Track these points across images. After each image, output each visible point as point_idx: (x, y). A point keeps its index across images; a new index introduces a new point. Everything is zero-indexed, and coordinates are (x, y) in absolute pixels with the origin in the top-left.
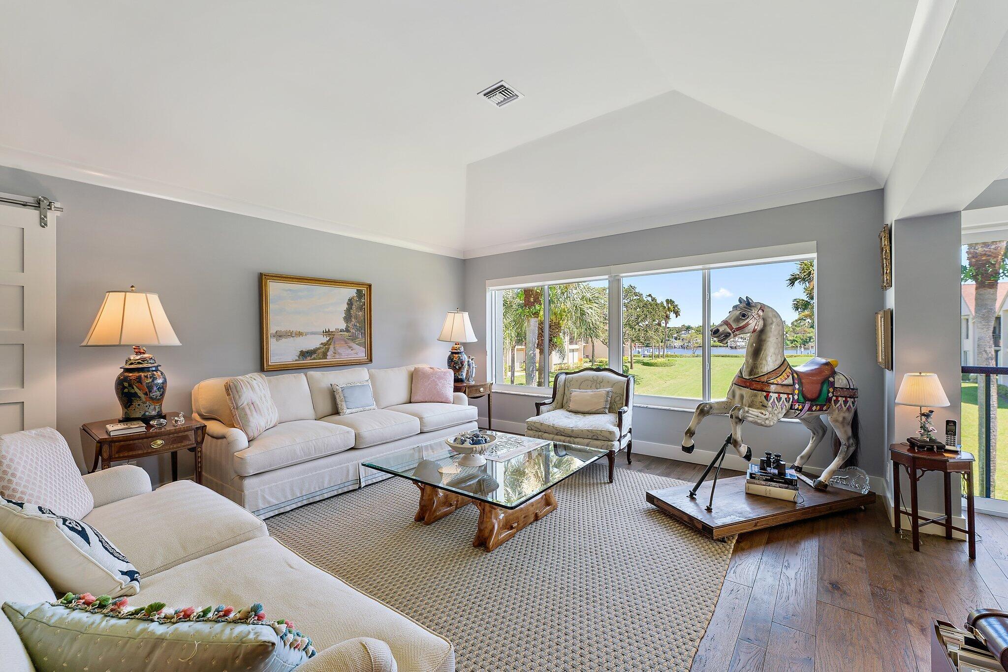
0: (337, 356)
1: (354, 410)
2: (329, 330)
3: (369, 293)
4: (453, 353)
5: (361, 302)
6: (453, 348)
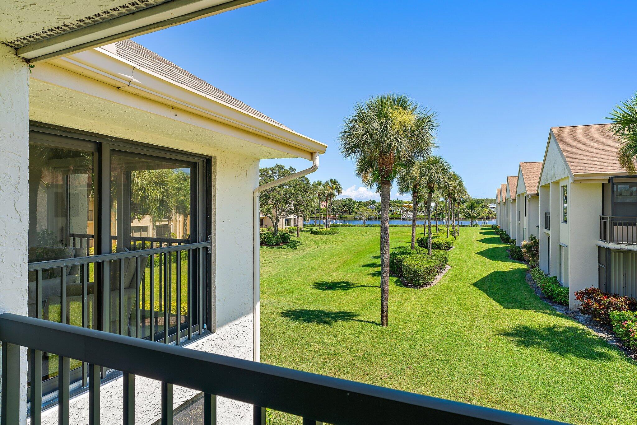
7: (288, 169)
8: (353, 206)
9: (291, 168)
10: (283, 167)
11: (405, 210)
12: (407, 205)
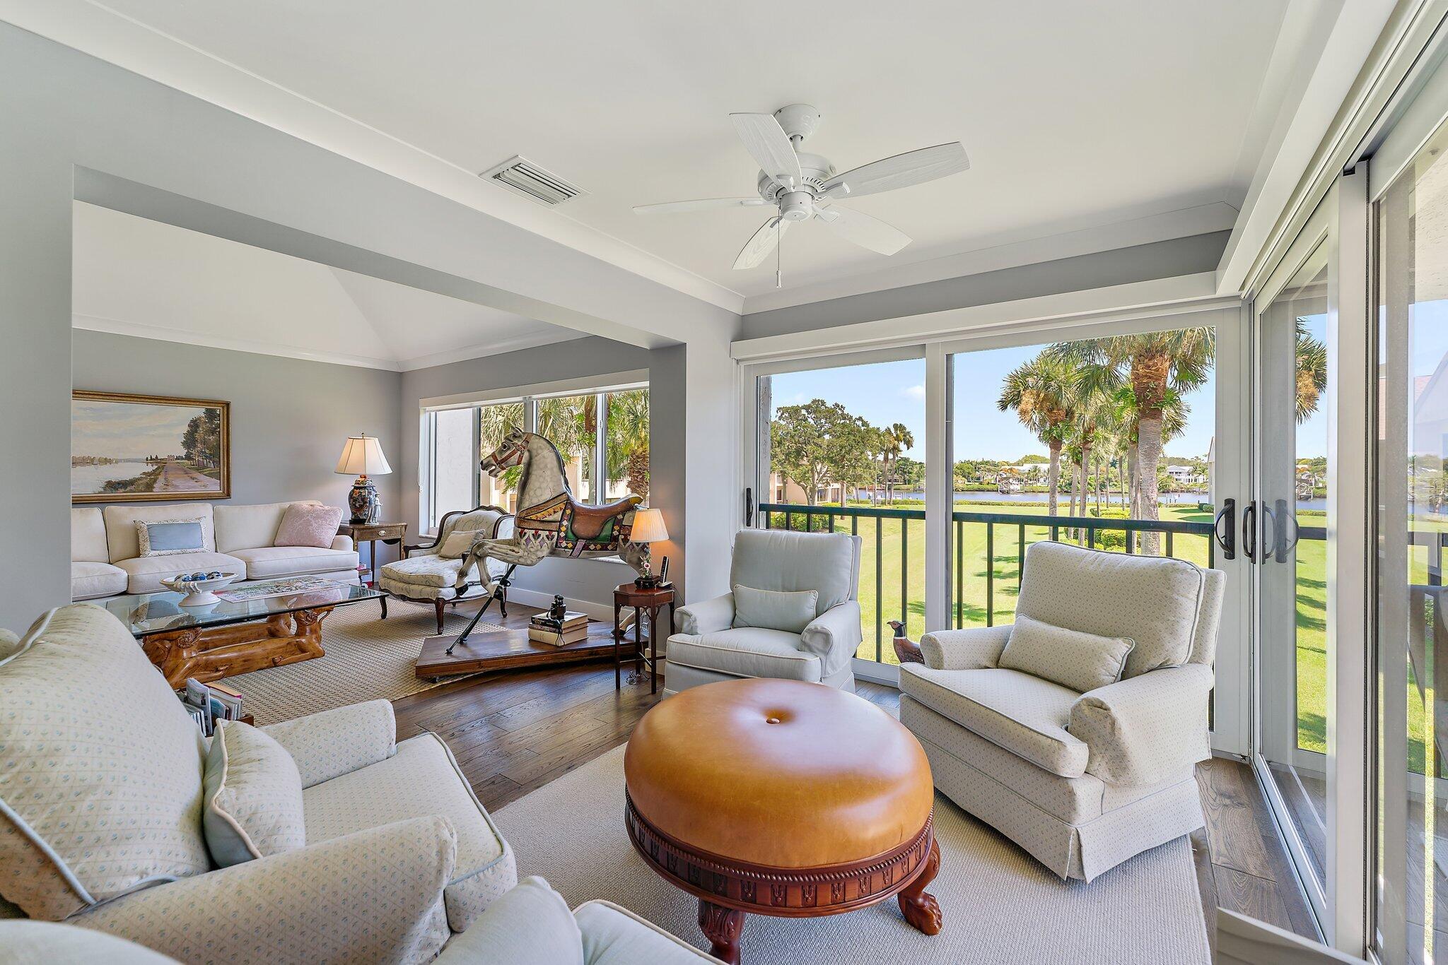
0: (170, 489)
1: (163, 552)
2: (157, 457)
3: (226, 413)
4: (356, 488)
5: (213, 423)
6: (357, 482)
7: (833, 407)
8: (910, 470)
9: (837, 405)
10: (823, 403)
11: (1005, 476)
12: (1009, 467)
